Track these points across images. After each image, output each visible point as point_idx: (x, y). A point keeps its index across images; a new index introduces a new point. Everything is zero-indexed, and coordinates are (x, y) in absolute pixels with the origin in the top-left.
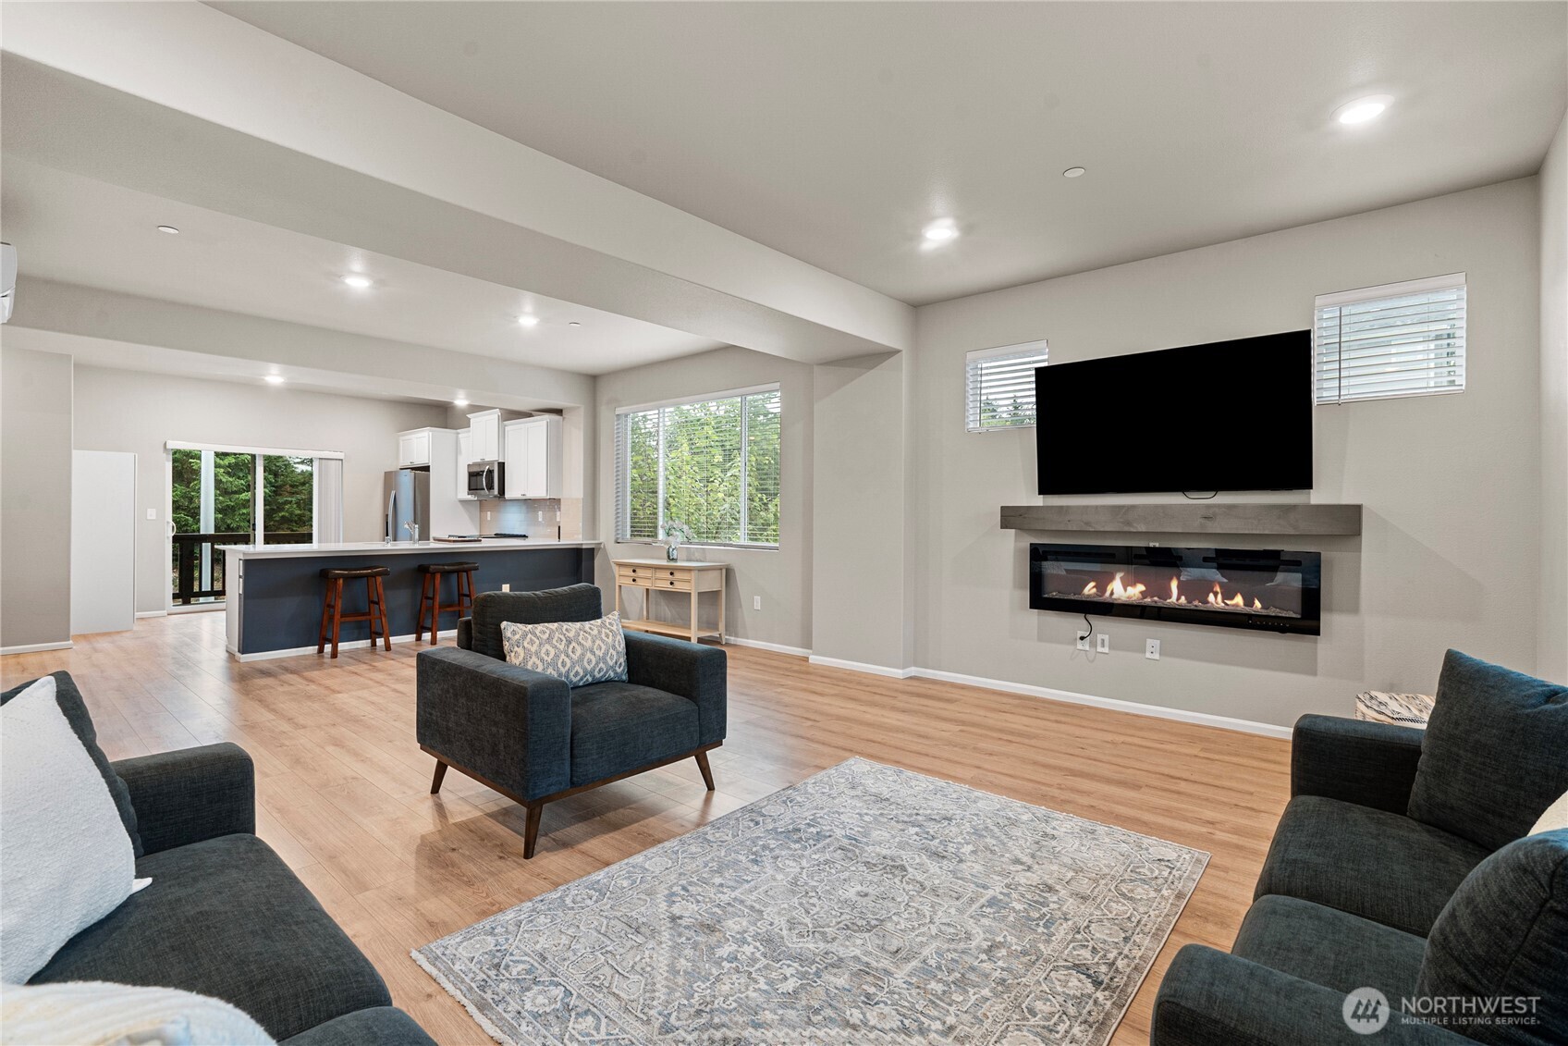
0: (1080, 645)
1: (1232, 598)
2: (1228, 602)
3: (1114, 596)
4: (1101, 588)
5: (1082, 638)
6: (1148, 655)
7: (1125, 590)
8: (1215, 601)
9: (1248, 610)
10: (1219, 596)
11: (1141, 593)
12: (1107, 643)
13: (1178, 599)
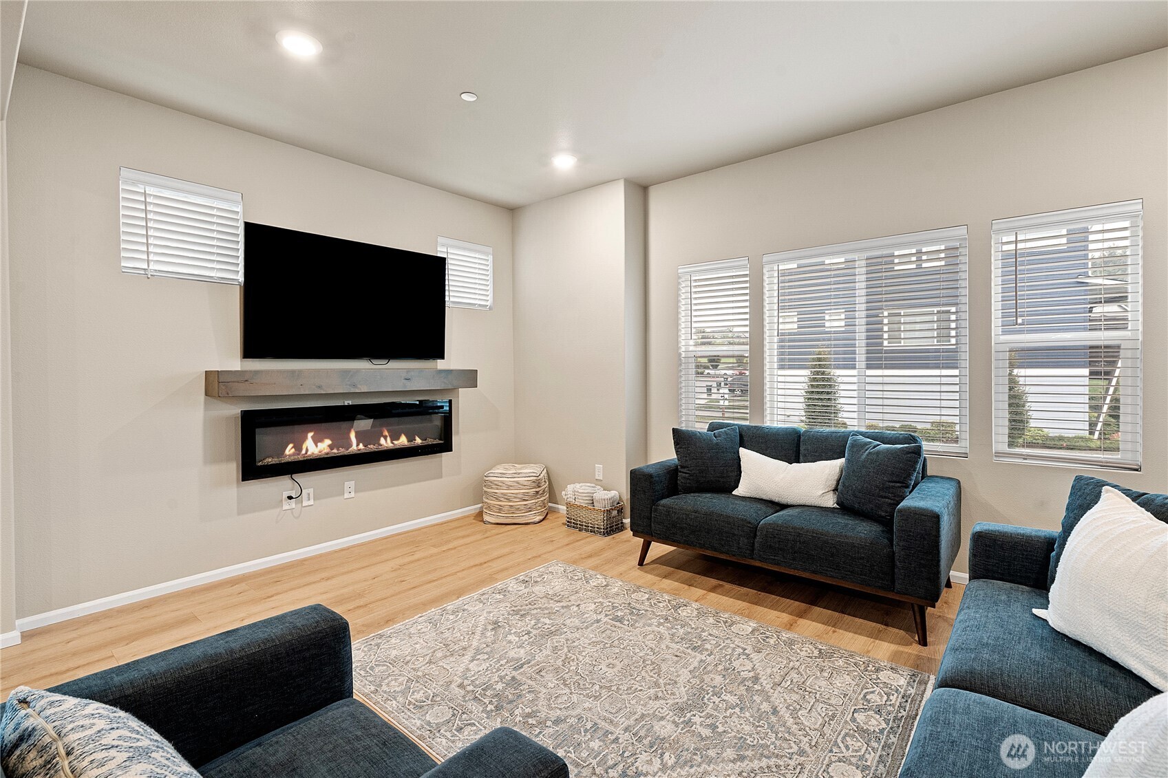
0: (287, 505)
1: (398, 439)
2: (395, 442)
3: (309, 453)
4: (298, 448)
5: (290, 498)
6: (346, 496)
7: (317, 446)
8: (386, 443)
9: (412, 444)
10: (389, 439)
11: (329, 446)
12: (312, 496)
13: (358, 445)
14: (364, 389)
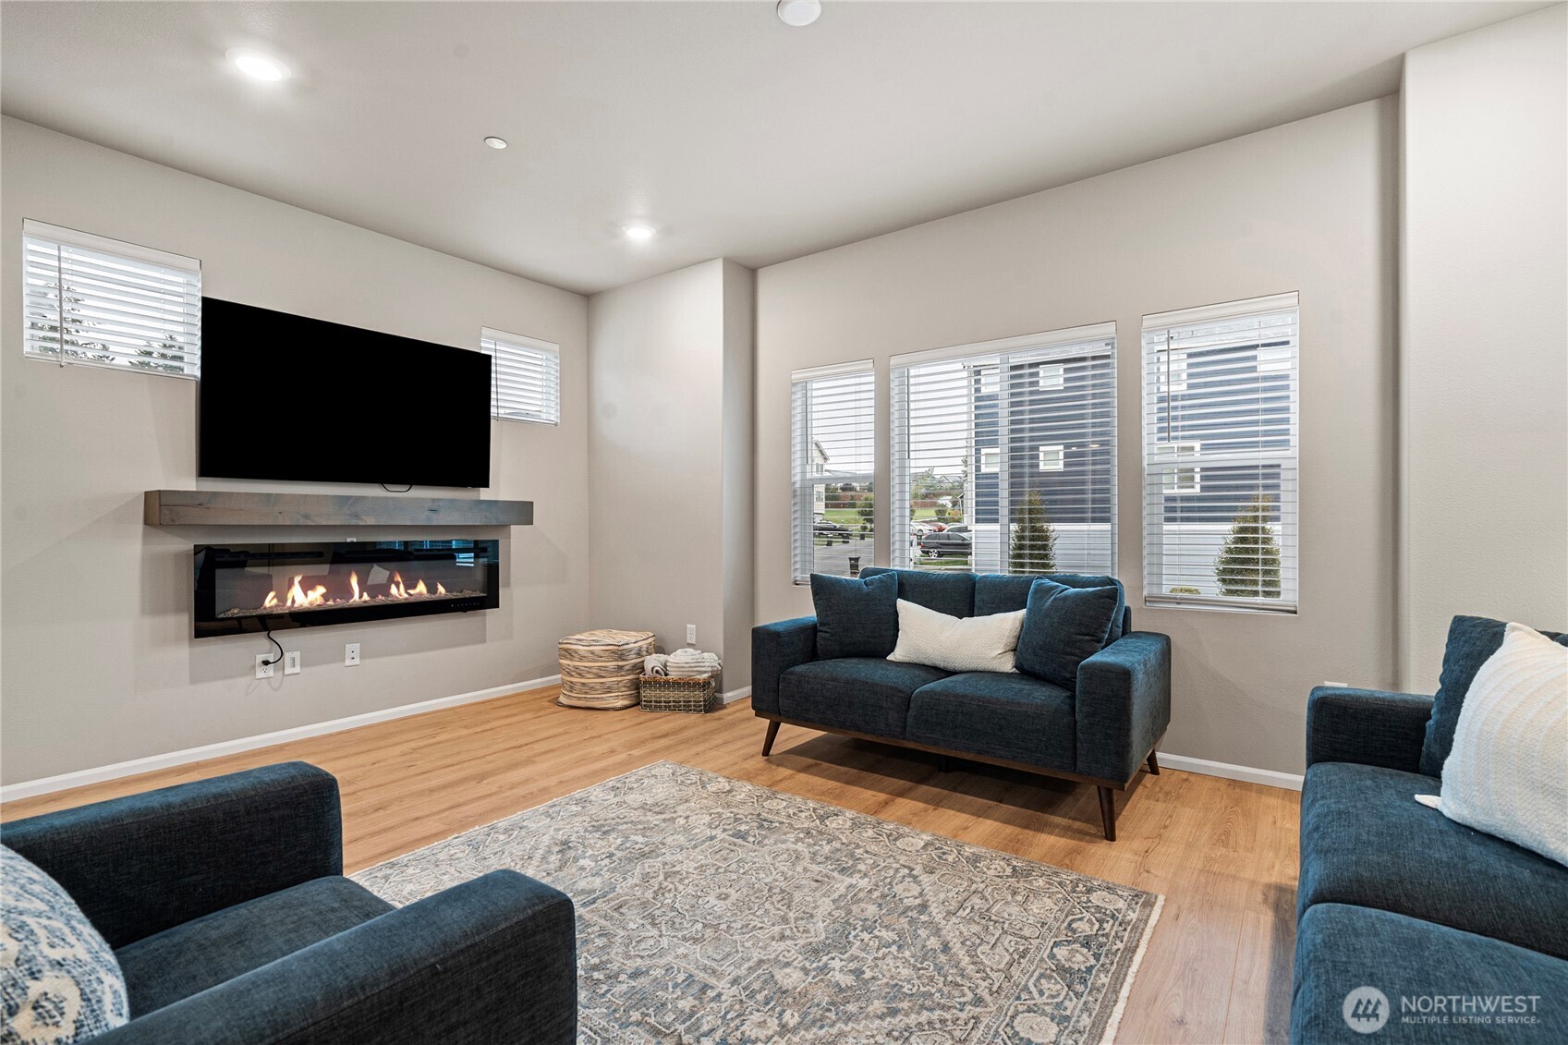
0: (261, 673)
1: (414, 587)
2: (411, 592)
3: (296, 605)
4: (282, 598)
5: (266, 663)
6: (348, 662)
7: (306, 595)
8: (398, 593)
9: (434, 597)
10: (402, 586)
11: (323, 596)
12: (298, 661)
13: (361, 596)
14: (371, 521)
